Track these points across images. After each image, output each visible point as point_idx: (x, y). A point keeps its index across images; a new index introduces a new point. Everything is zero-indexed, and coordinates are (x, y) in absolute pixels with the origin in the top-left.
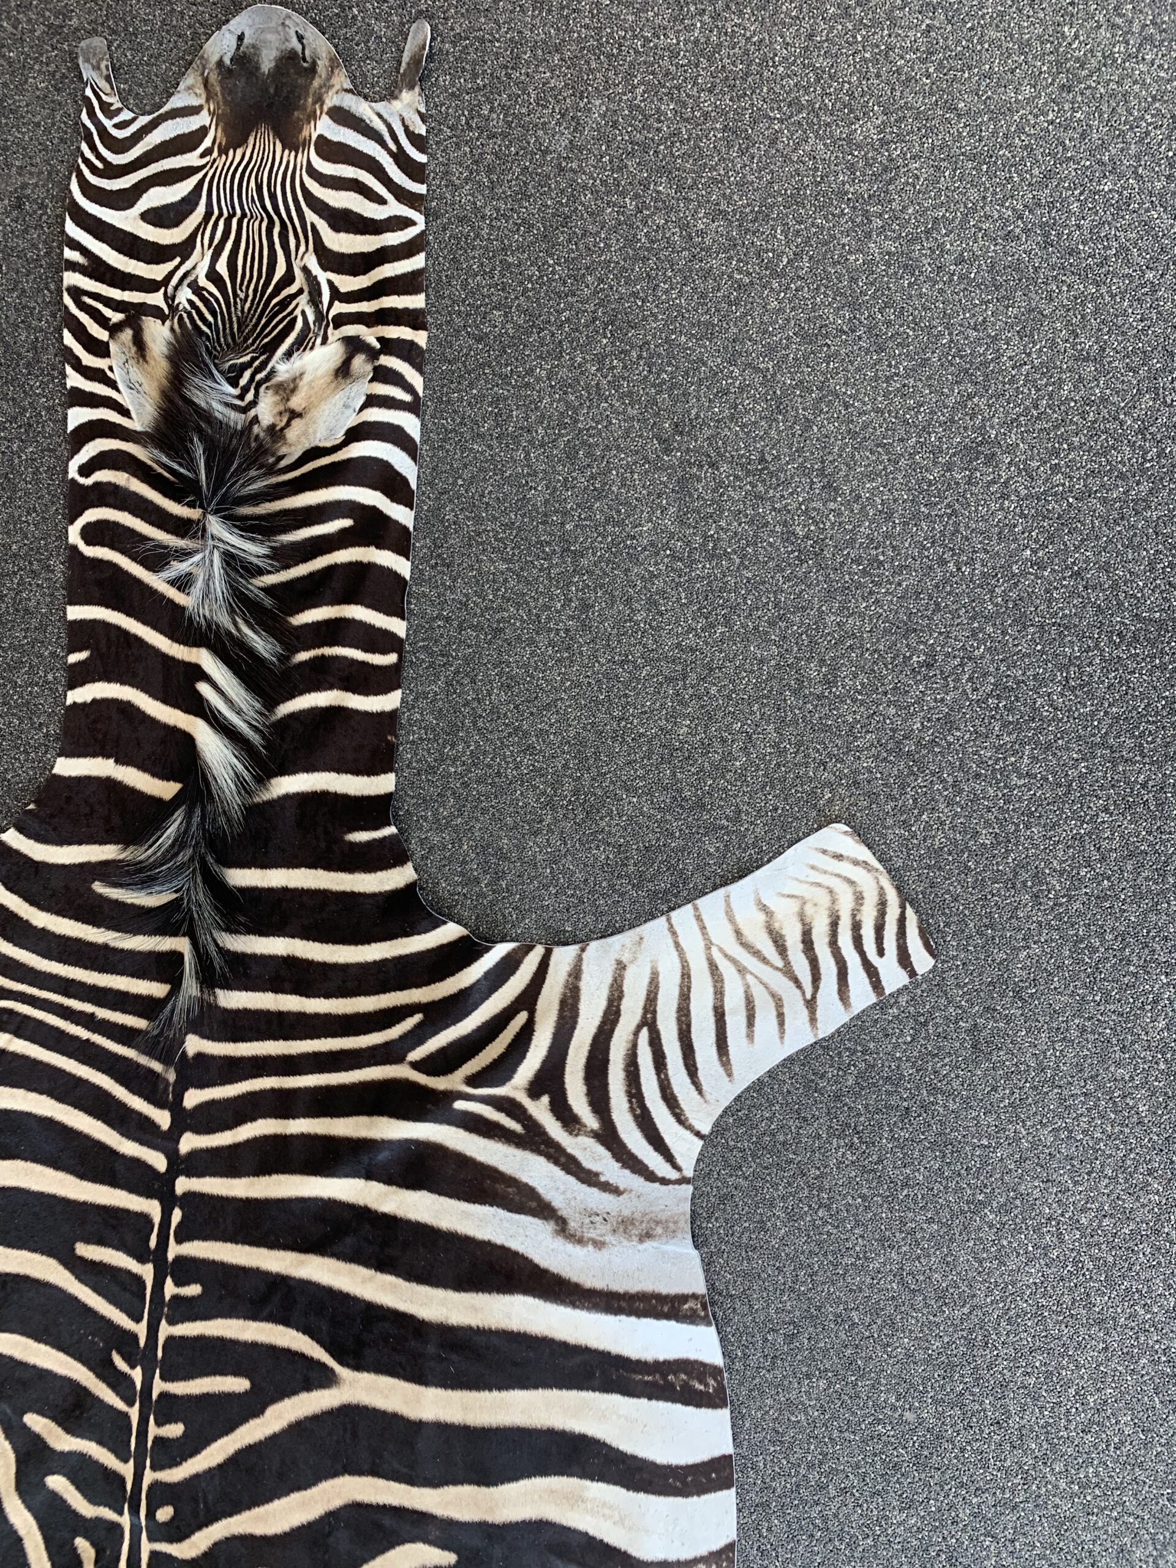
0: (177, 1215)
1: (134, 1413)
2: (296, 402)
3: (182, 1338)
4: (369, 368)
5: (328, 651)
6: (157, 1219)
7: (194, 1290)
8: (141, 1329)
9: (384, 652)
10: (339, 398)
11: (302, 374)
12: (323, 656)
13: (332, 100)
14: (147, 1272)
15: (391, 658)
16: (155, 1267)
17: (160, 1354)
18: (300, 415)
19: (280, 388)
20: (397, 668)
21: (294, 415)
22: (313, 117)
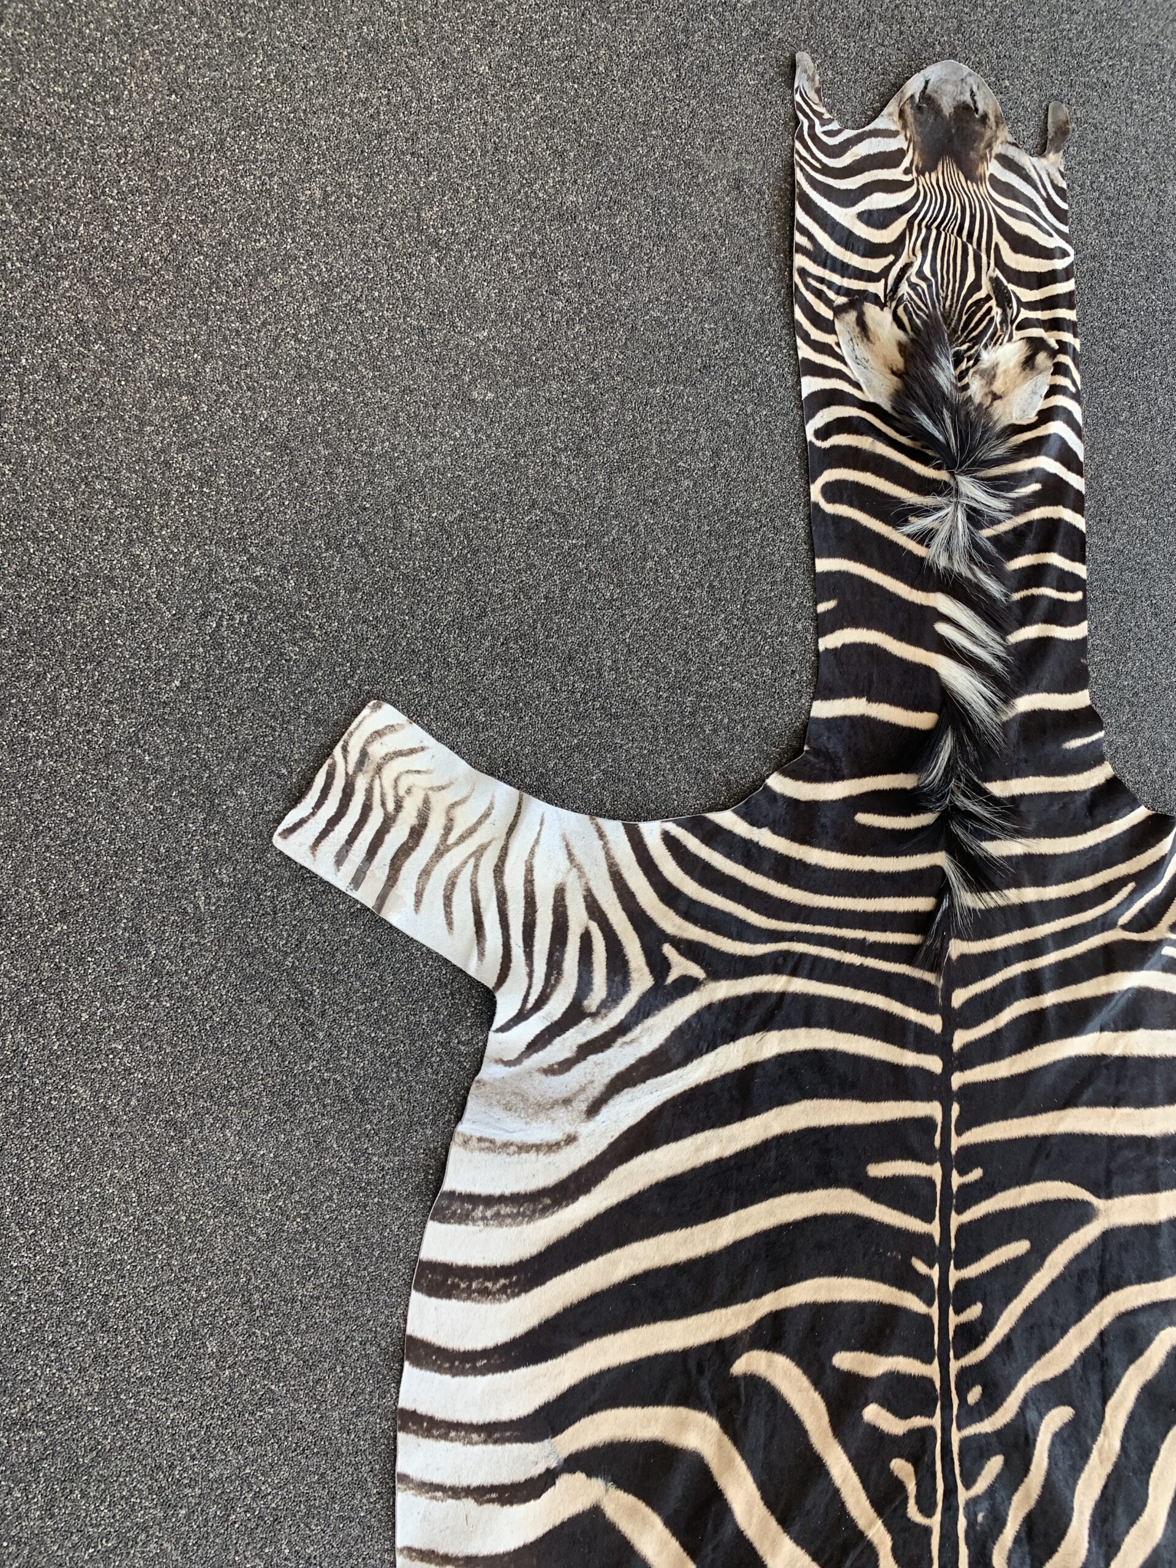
0: (956, 1109)
1: (934, 1312)
2: (998, 386)
3: (970, 1223)
4: (1049, 363)
5: (1035, 591)
6: (939, 1118)
7: (976, 1174)
8: (934, 1229)
9: (1073, 591)
10: (1028, 386)
11: (997, 364)
12: (1033, 595)
13: (998, 148)
14: (935, 1171)
15: (1078, 596)
16: (942, 1165)
17: (953, 1245)
18: (1000, 397)
19: (982, 373)
20: (1082, 603)
21: (996, 397)
22: (983, 158)
